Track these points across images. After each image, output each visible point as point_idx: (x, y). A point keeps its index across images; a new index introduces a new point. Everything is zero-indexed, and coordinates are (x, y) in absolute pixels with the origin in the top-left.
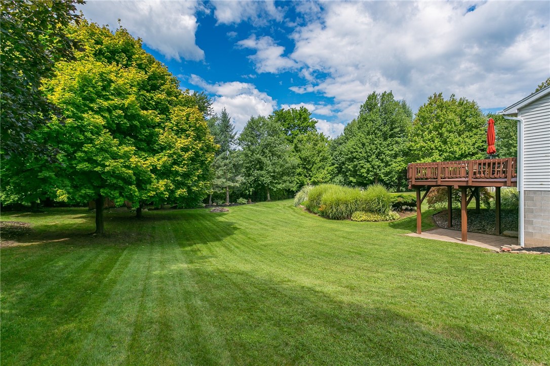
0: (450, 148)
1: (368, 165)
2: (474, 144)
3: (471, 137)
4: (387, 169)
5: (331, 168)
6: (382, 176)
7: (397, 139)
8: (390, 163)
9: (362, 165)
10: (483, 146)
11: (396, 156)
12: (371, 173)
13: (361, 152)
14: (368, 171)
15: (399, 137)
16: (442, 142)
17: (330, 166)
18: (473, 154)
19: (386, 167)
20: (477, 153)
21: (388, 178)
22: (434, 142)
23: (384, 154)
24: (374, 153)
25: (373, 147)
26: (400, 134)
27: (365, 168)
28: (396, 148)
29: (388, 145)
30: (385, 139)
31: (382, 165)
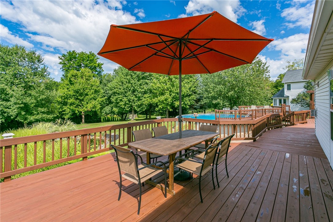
0: (176, 90)
1: (125, 99)
2: (190, 89)
3: (188, 83)
4: (139, 103)
5: (101, 100)
6: (136, 108)
7: (146, 81)
8: (141, 98)
9: (121, 98)
10: (195, 90)
11: (145, 93)
12: (127, 105)
13: (120, 89)
14: (125, 105)
15: (148, 80)
16: (171, 85)
17: (101, 98)
18: (190, 95)
19: (139, 101)
20: (192, 95)
21: (140, 109)
22: (166, 84)
23: (137, 91)
24: (130, 90)
25: (130, 85)
26: (149, 77)
27: (123, 101)
28: (146, 87)
29: (140, 85)
30: (138, 81)
31: (136, 99)
